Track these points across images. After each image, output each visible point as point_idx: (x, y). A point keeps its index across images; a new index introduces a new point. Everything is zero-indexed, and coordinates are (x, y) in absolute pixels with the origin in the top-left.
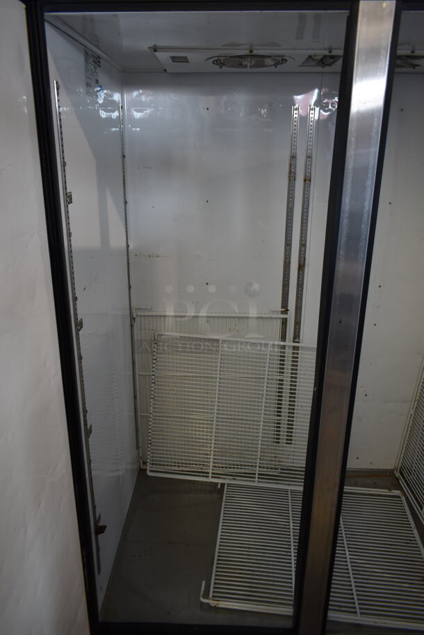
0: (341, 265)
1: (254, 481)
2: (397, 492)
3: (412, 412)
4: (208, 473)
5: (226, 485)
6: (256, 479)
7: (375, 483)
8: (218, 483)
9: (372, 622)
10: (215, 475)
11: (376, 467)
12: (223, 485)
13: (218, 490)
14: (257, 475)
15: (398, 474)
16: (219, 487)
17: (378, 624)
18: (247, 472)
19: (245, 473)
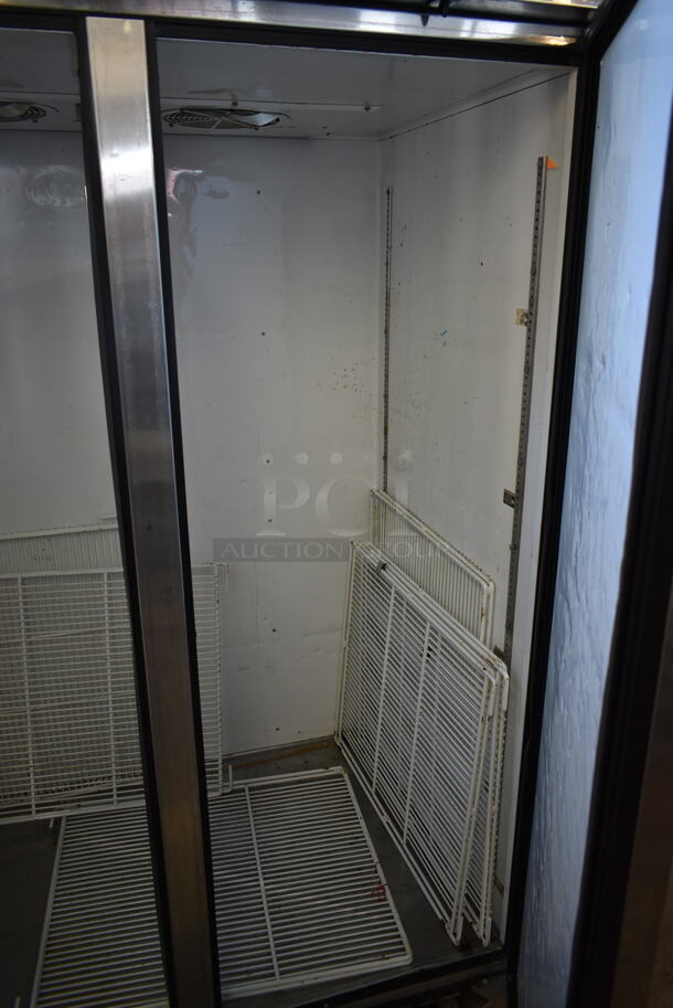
0: (133, 439)
1: (112, 803)
2: (337, 769)
3: (345, 644)
4: (30, 806)
5: (63, 822)
6: (115, 797)
7: (306, 762)
8: (49, 820)
9: (297, 981)
10: (42, 807)
11: (306, 737)
12: (58, 821)
13: (49, 832)
14: (115, 792)
15: (339, 741)
16: (51, 826)
17: (306, 983)
18: (102, 789)
19: (100, 792)
